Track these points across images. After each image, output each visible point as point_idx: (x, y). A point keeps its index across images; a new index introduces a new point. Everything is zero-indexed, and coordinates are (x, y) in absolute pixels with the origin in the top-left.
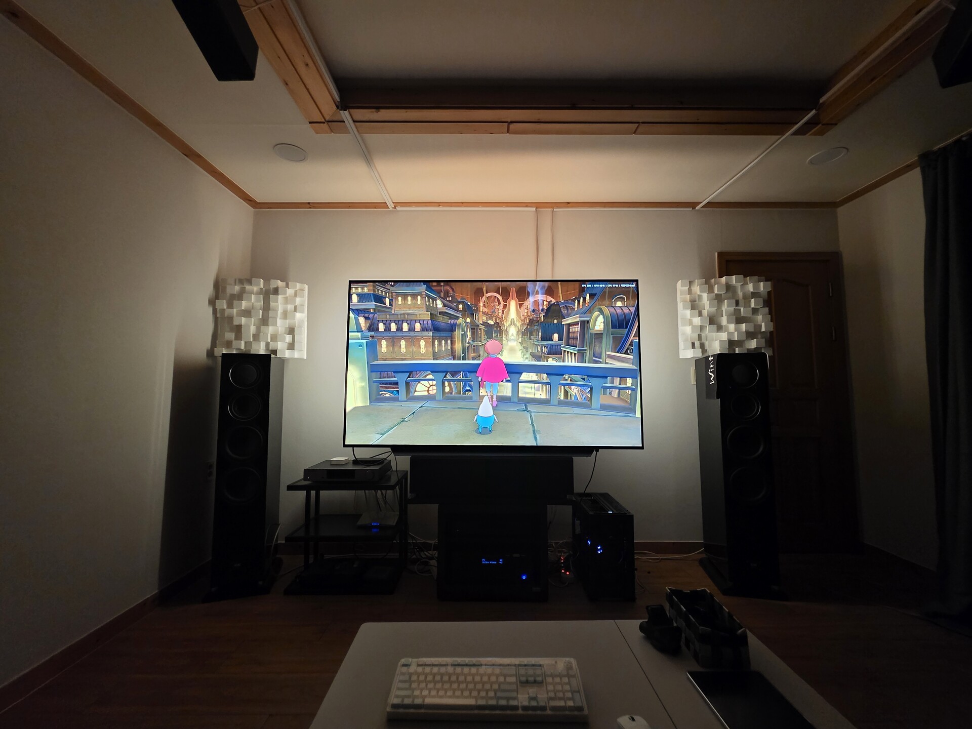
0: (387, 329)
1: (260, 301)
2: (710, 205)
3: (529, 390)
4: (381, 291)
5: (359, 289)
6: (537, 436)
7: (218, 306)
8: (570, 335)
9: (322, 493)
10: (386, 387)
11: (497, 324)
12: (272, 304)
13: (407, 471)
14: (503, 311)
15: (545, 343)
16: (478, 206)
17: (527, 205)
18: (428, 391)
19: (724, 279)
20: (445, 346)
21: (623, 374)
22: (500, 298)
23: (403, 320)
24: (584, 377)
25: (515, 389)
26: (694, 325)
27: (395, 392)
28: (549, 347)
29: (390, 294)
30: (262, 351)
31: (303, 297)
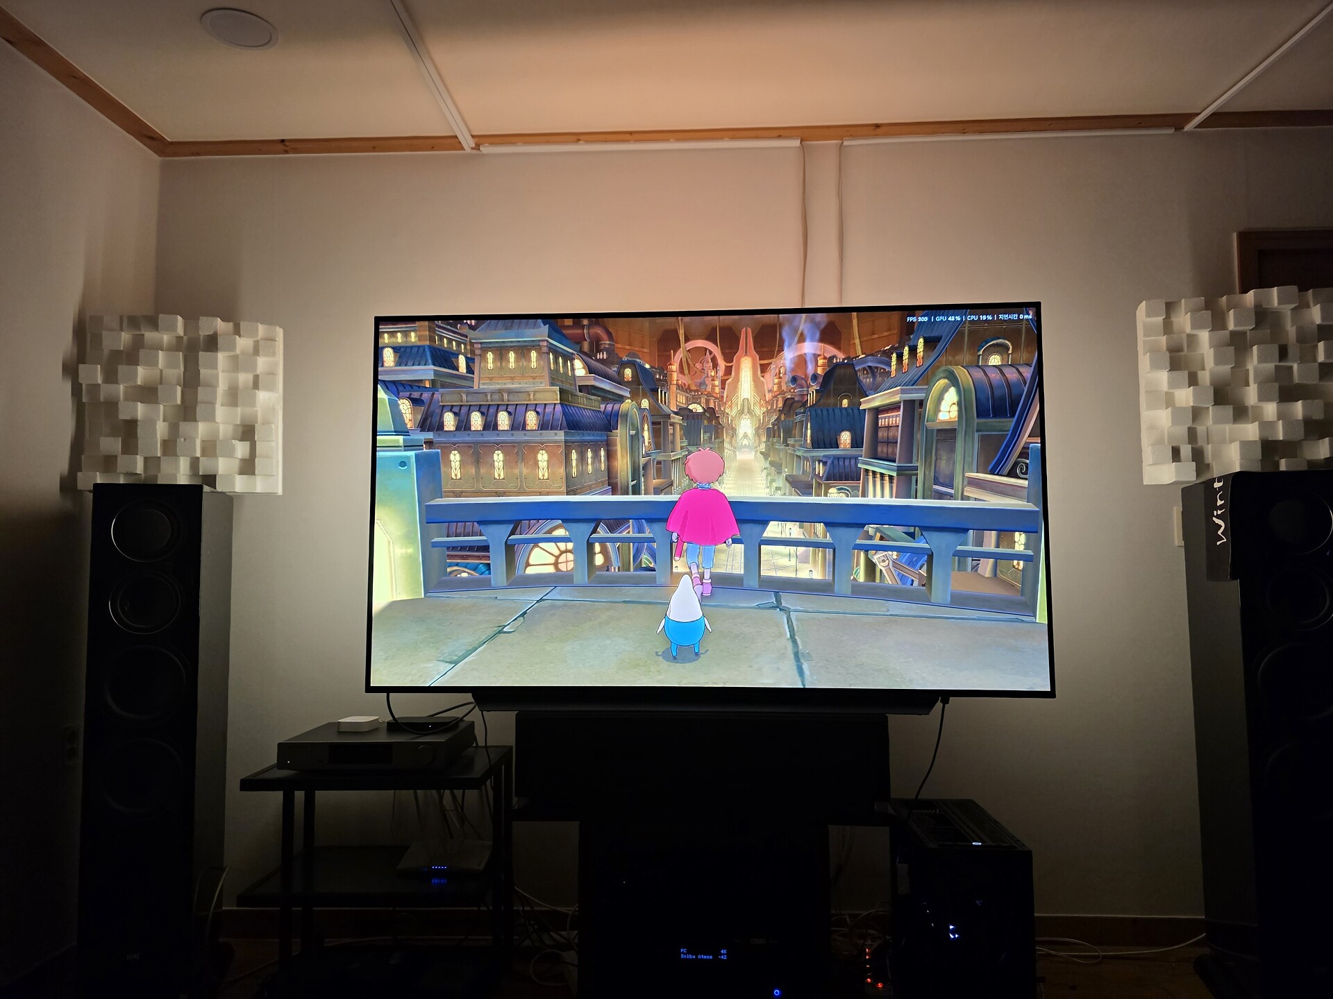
0: (463, 425)
1: (177, 367)
2: (1217, 119)
3: (784, 561)
4: (447, 340)
5: (399, 335)
6: (805, 666)
7: (84, 379)
8: (880, 434)
9: (320, 795)
10: (463, 557)
11: (711, 413)
12: (203, 372)
13: (512, 747)
14: (723, 383)
15: (821, 453)
16: (667, 140)
17: (780, 133)
18: (556, 564)
19: (1250, 296)
20: (593, 463)
21: (1005, 523)
22: (716, 350)
23: (498, 405)
24: (912, 529)
25: (754, 559)
26: (1178, 405)
27: (482, 568)
28: (829, 462)
29: (468, 347)
30: (183, 478)
31: (274, 354)
